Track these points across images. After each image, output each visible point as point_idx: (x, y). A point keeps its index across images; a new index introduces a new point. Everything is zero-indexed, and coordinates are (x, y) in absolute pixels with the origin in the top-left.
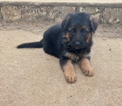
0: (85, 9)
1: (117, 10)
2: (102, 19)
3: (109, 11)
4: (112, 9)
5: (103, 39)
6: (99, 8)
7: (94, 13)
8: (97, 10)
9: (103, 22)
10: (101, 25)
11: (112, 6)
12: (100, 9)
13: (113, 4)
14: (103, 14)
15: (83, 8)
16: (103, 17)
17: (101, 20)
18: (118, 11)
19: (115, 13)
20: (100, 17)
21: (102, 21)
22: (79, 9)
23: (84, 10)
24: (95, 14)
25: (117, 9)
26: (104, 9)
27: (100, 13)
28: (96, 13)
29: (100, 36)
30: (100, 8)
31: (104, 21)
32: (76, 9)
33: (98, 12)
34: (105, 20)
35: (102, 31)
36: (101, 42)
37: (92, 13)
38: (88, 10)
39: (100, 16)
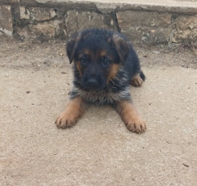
0: (30, 11)
1: (88, 15)
2: (64, 31)
3: (74, 16)
4: (79, 13)
5: (62, 70)
6: (56, 11)
7: (49, 18)
8: (53, 14)
9: (68, 37)
10: (64, 42)
11: (78, 8)
12: (58, 12)
13: (80, 4)
14: (64, 22)
15: (26, 8)
16: (65, 28)
17: (63, 33)
18: (90, 17)
19: (85, 20)
20: (60, 27)
21: (66, 34)
22: (19, 10)
23: (28, 12)
24: (50, 22)
25: (89, 13)
26: (65, 13)
27: (59, 19)
28: (53, 19)
29: (57, 66)
30: (58, 9)
31: (69, 35)
32: (12, 9)
33: (56, 17)
34: (71, 32)
35: (63, 55)
36: (57, 78)
37: (45, 19)
38: (35, 13)
39: (60, 25)
